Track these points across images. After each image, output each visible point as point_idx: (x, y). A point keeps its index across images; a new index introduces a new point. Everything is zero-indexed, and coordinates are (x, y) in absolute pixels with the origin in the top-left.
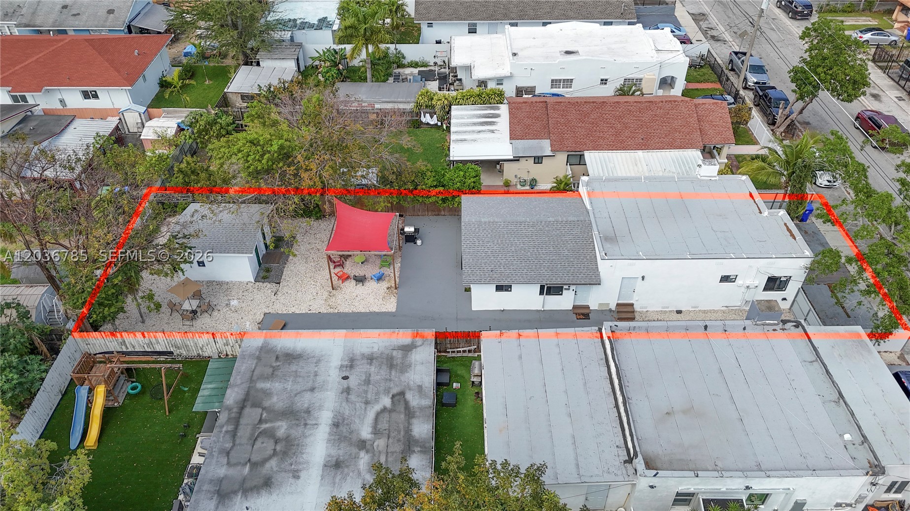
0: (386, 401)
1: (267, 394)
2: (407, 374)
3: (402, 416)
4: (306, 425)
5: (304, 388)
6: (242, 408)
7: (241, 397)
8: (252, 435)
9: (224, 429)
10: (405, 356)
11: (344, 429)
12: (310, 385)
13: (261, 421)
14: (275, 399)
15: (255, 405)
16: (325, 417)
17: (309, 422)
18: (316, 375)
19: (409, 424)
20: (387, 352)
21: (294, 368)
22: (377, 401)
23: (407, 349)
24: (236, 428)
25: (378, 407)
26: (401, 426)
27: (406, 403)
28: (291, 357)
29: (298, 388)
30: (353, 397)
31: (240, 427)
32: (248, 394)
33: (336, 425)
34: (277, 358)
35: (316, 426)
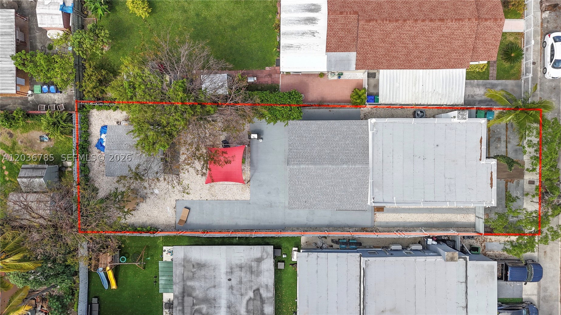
0: (251, 294)
1: (193, 288)
2: (260, 278)
3: (259, 302)
4: (215, 307)
5: (210, 286)
6: (183, 297)
7: (181, 290)
8: (191, 312)
9: (178, 309)
10: (258, 266)
11: (233, 309)
12: (213, 284)
13: (194, 305)
14: (197, 292)
15: (190, 295)
16: (223, 303)
17: (216, 305)
18: (215, 278)
19: (263, 307)
20: (249, 263)
21: (203, 273)
22: (246, 293)
23: (259, 260)
24: (183, 308)
25: (247, 298)
26: (259, 308)
27: (261, 295)
28: (200, 266)
29: (208, 285)
30: (234, 292)
31: (185, 308)
32: (184, 288)
33: (229, 307)
34: (193, 266)
35: (219, 308)
